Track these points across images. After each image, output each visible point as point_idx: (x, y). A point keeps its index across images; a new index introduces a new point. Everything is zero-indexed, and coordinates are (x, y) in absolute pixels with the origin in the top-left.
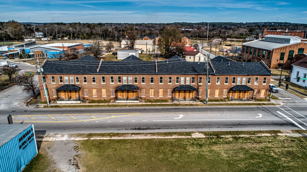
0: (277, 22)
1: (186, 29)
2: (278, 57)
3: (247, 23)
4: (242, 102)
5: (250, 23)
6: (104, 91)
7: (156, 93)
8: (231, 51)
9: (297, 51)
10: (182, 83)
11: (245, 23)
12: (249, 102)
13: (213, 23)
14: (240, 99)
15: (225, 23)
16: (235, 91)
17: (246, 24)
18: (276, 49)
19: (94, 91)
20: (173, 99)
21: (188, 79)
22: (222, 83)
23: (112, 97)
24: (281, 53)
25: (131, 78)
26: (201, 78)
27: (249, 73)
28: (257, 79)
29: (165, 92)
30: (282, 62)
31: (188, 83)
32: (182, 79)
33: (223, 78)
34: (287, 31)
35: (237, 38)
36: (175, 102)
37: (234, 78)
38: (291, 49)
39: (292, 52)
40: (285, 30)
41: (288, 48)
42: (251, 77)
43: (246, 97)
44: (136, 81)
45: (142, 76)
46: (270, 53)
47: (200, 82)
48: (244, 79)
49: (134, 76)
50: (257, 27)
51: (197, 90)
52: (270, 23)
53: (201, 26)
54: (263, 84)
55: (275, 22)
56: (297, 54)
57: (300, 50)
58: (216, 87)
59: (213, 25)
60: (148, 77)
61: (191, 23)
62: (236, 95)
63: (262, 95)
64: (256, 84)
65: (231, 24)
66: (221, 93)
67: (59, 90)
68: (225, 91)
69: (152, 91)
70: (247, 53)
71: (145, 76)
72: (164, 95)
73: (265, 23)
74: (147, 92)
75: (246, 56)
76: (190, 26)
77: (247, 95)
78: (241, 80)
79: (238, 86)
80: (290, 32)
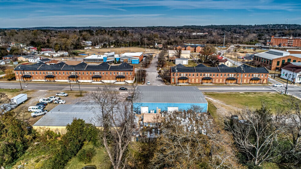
0: (286, 24)
1: (198, 34)
2: (276, 64)
3: (255, 25)
4: (256, 85)
5: (259, 26)
6: (197, 80)
7: (219, 81)
8: (246, 58)
9: (287, 60)
10: (230, 76)
11: (254, 25)
12: (259, 85)
13: (222, 26)
14: (255, 83)
15: (234, 26)
16: (253, 80)
17: (255, 27)
18: (274, 59)
19: (193, 80)
20: (226, 83)
21: (233, 75)
22: (247, 77)
23: (200, 82)
24: (278, 62)
25: (209, 74)
26: (238, 74)
27: (259, 72)
28: (262, 75)
29: (223, 80)
30: (278, 66)
31: (233, 77)
32: (230, 74)
33: (248, 74)
34: (291, 38)
35: (248, 44)
36: (227, 84)
37: (253, 75)
38: (283, 59)
39: (284, 61)
40: (290, 37)
41: (281, 59)
42: (260, 74)
43: (258, 83)
44: (211, 76)
45: (214, 74)
46: (271, 61)
47: (238, 76)
48: (257, 75)
49: (210, 74)
50: (265, 31)
51: (237, 80)
52: (279, 25)
53: (211, 29)
54: (265, 77)
55: (284, 25)
56: (287, 62)
57: (288, 59)
58: (245, 78)
59: (223, 28)
60: (216, 74)
61: (200, 26)
62: (253, 82)
63: (265, 82)
64: (262, 77)
65: (240, 27)
66: (247, 81)
67: (179, 79)
68: (249, 80)
69: (217, 80)
70: (257, 60)
71: (215, 74)
72: (222, 81)
73: (273, 25)
74: (215, 80)
75: (257, 63)
76: (201, 30)
77: (258, 82)
78: (256, 75)
79: (254, 78)
80: (294, 39)
